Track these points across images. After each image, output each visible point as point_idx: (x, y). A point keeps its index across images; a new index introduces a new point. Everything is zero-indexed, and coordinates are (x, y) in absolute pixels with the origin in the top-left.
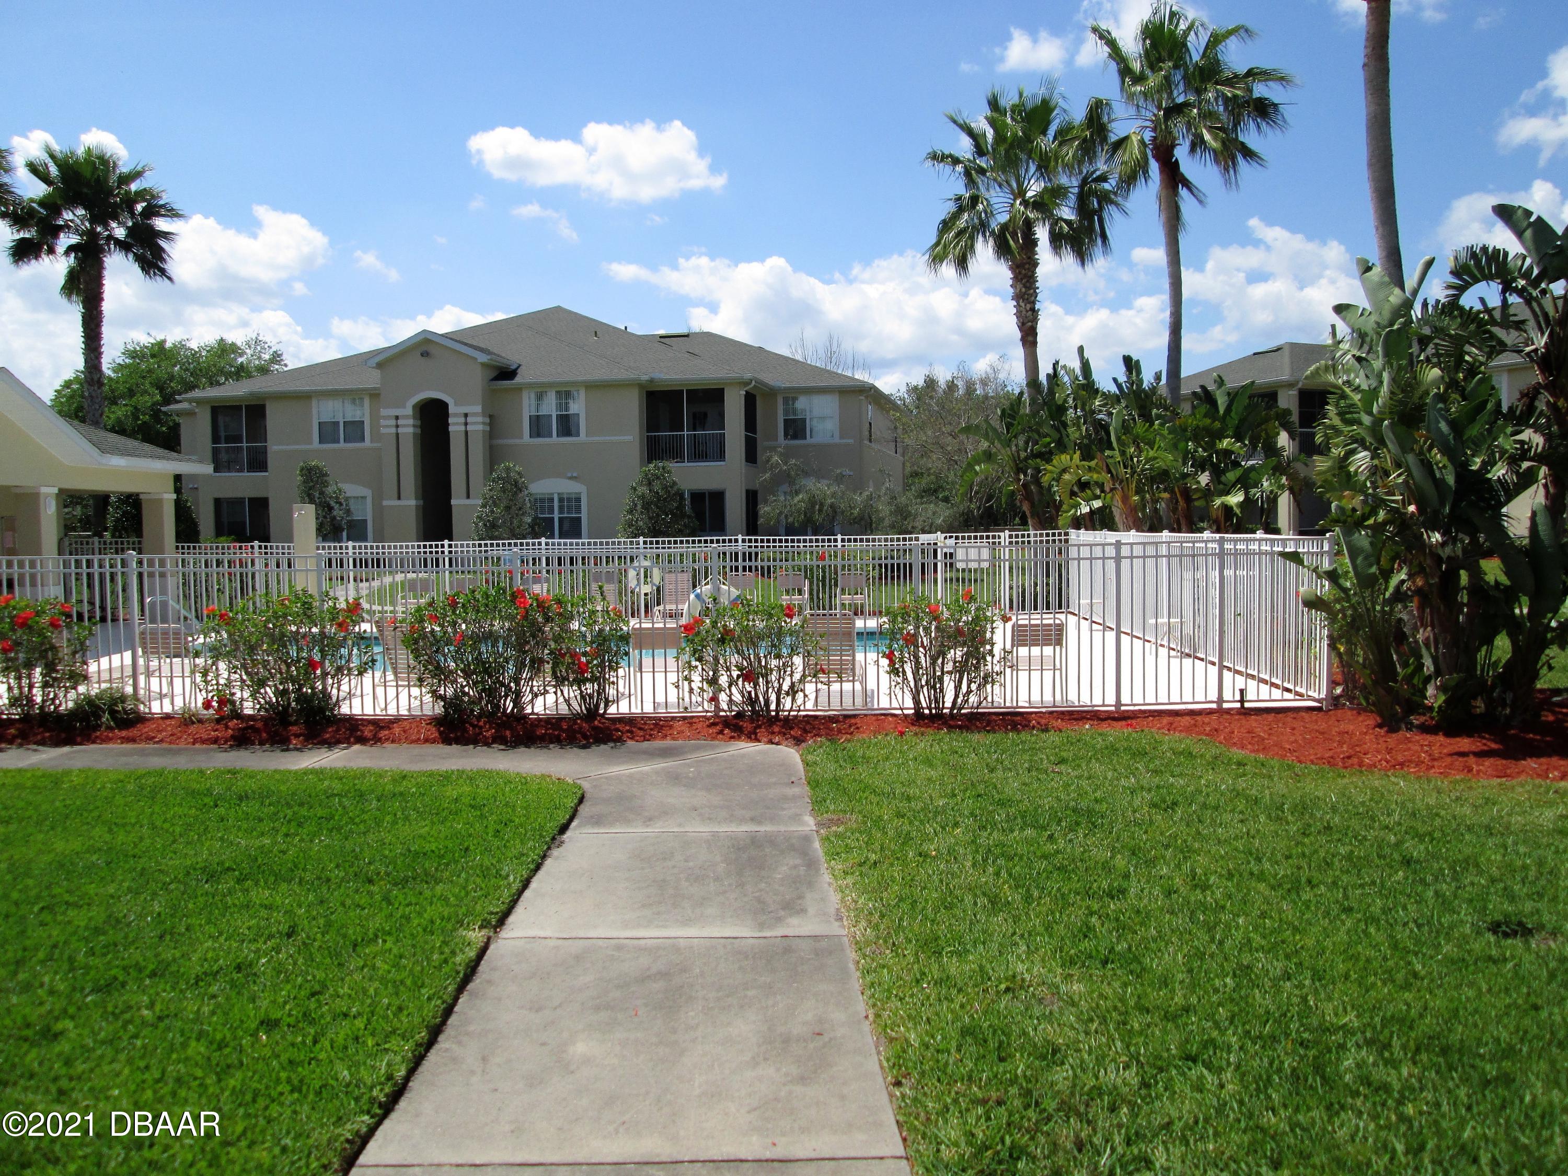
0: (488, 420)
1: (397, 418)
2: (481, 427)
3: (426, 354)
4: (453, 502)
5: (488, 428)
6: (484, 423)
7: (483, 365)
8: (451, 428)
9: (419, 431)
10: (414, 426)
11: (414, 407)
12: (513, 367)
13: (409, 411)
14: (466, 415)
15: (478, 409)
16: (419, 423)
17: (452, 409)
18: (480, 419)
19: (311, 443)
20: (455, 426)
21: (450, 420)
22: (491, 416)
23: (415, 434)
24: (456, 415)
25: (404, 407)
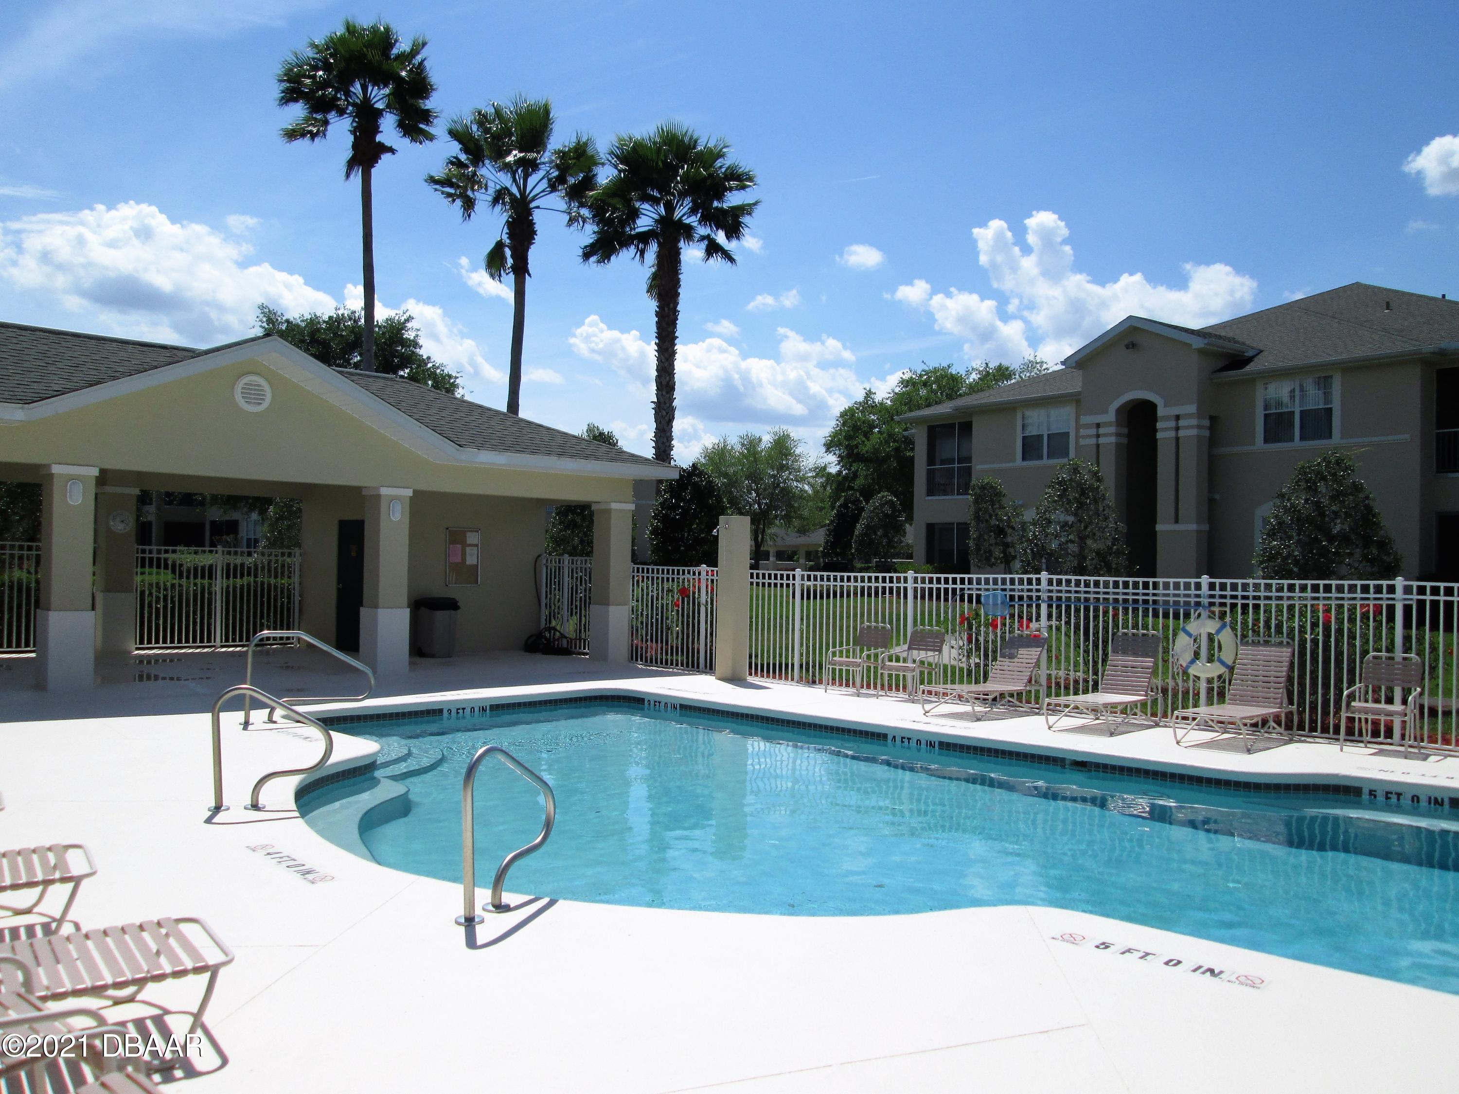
0: (1207, 423)
1: (1098, 426)
2: (1194, 432)
3: (1131, 346)
4: (1159, 527)
5: (1207, 433)
6: (1199, 427)
7: (1202, 352)
8: (1159, 435)
9: (1125, 441)
10: (1118, 435)
11: (1119, 411)
12: (1250, 353)
13: (1111, 416)
14: (1177, 418)
15: (1192, 409)
16: (1125, 431)
17: (1161, 412)
18: (1194, 422)
19: (1014, 461)
20: (1164, 433)
21: (1159, 425)
22: (1213, 419)
23: (1117, 445)
24: (1166, 418)
25: (1106, 412)
